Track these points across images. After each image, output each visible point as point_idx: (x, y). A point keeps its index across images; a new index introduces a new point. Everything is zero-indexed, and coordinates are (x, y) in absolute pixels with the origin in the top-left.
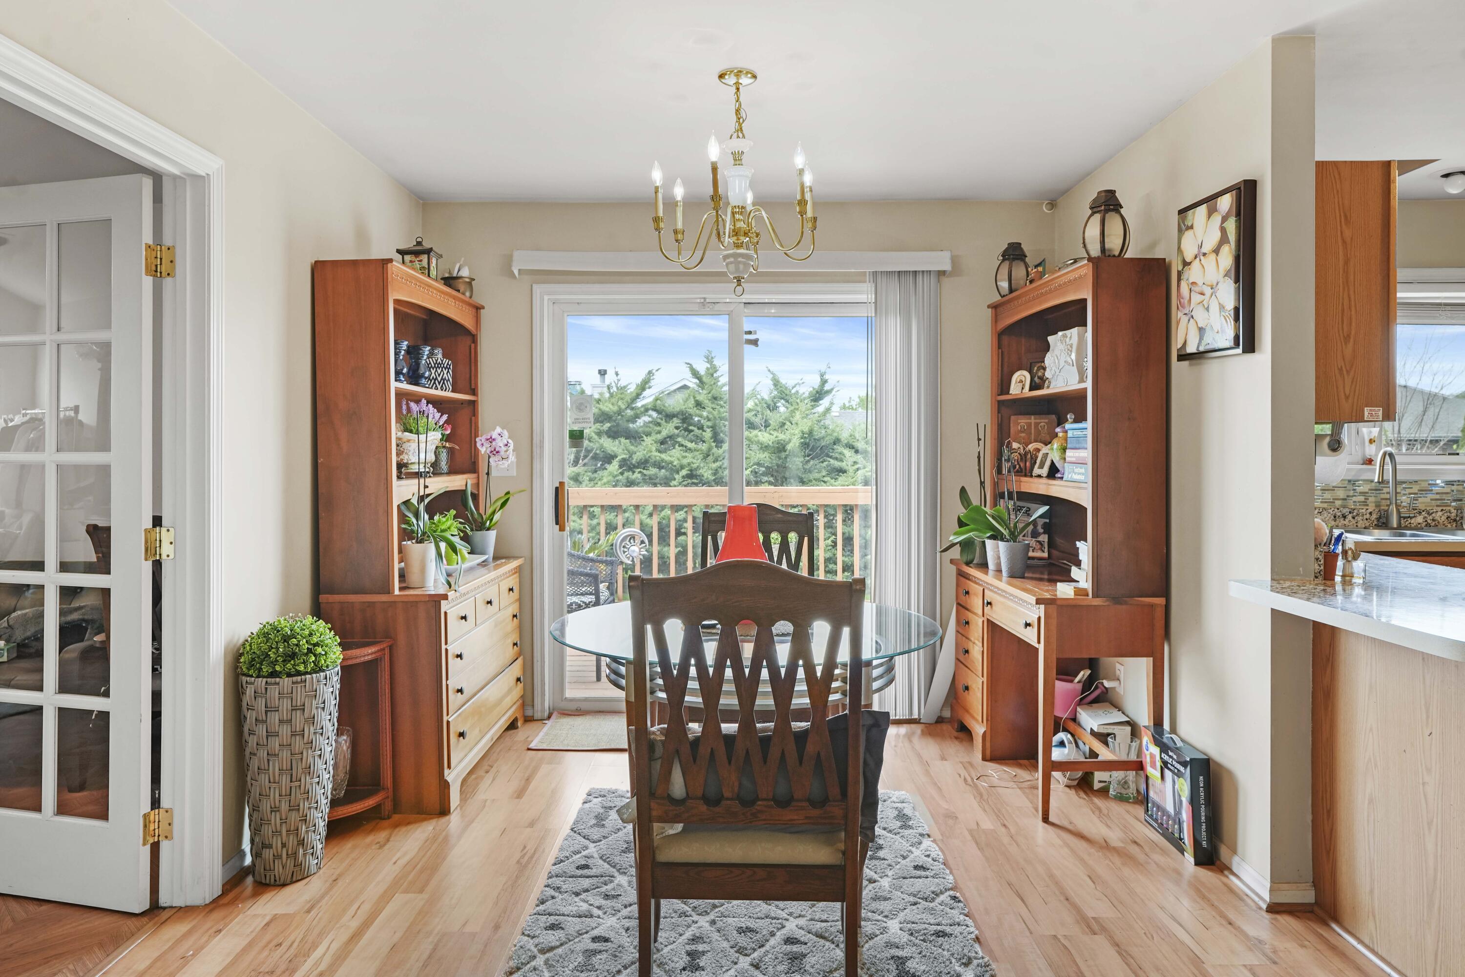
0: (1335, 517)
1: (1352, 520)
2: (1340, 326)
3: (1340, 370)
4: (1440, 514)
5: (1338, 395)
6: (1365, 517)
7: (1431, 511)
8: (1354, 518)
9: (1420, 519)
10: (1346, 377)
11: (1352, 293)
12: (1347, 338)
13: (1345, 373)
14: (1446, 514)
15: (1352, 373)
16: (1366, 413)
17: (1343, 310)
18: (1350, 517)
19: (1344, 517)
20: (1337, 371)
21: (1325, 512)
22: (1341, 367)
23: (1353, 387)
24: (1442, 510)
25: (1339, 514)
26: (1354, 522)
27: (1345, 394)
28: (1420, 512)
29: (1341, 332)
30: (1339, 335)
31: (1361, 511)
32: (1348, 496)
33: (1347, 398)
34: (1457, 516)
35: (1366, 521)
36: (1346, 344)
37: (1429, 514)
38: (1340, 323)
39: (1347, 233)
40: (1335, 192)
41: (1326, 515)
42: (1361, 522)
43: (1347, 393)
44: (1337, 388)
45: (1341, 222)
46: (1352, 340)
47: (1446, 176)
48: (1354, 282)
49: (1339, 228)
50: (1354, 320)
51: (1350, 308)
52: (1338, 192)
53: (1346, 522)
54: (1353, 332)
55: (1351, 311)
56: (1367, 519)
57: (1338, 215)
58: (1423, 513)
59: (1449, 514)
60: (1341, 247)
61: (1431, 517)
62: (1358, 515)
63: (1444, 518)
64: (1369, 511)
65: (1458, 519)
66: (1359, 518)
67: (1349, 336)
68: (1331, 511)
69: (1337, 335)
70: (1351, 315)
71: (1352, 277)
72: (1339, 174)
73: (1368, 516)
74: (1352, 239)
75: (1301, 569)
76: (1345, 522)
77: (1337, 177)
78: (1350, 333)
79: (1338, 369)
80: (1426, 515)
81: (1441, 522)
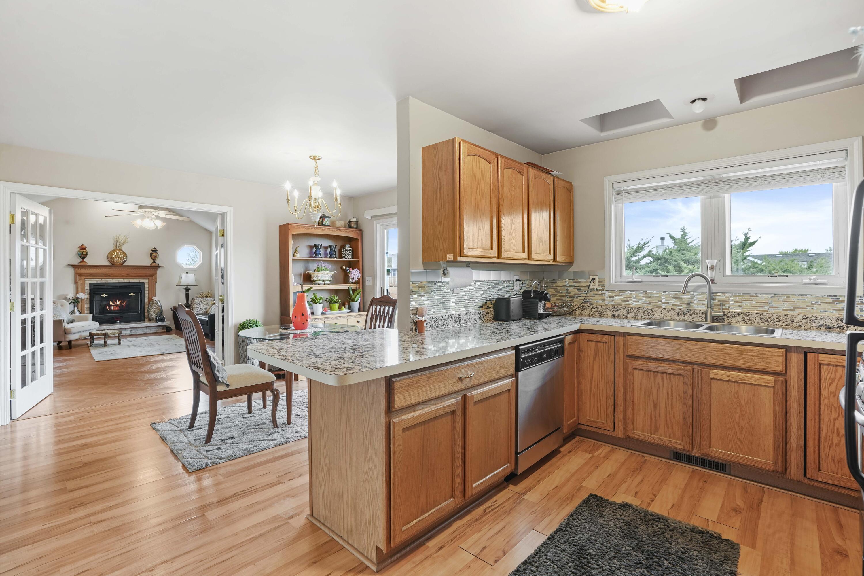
0: (678, 314)
5: (437, 249)
6: (699, 315)
7: (748, 314)
8: (691, 315)
9: (739, 318)
10: (440, 241)
11: (443, 202)
14: (760, 316)
15: (443, 239)
16: (448, 257)
17: (440, 210)
18: (688, 314)
19: (685, 315)
20: (437, 238)
21: (671, 311)
22: (439, 236)
23: (443, 245)
25: (681, 312)
26: (691, 317)
27: (440, 249)
28: (739, 314)
31: (696, 311)
32: (690, 302)
34: (769, 317)
35: (699, 318)
36: (440, 225)
38: (439, 216)
40: (436, 157)
41: (672, 313)
42: (696, 318)
44: (437, 246)
45: (438, 170)
46: (442, 223)
49: (438, 173)
56: (700, 317)
58: (742, 315)
59: (762, 316)
61: (748, 318)
62: (694, 314)
64: (701, 312)
65: (769, 320)
66: (695, 316)
68: (675, 310)
69: (437, 222)
70: (442, 212)
71: (442, 194)
72: (437, 148)
73: (701, 315)
75: (406, 326)
76: (685, 318)
78: (442, 220)
80: (744, 316)
81: (756, 321)
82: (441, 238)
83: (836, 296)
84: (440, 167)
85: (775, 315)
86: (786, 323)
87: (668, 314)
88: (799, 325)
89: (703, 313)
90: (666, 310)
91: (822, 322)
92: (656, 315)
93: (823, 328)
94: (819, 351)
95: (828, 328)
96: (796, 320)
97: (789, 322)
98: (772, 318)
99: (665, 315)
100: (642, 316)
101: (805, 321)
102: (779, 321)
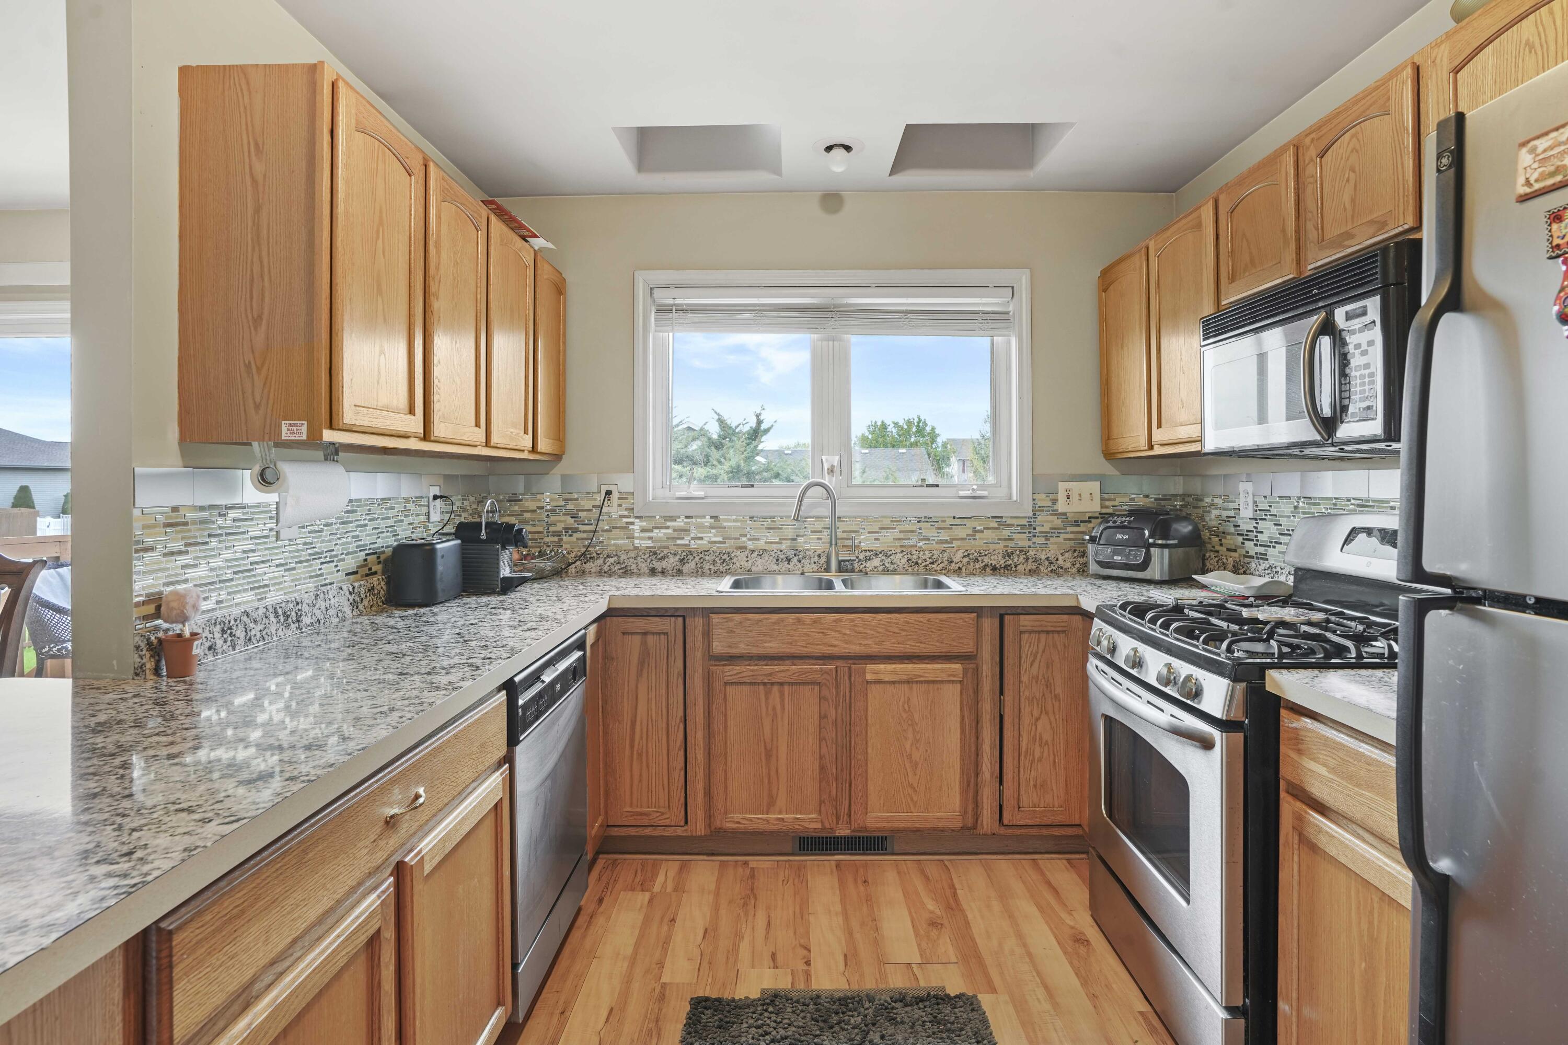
0: (777, 560)
1: (798, 563)
2: (248, 304)
3: (248, 366)
4: (899, 555)
5: (244, 405)
6: (813, 560)
7: (889, 553)
8: (799, 561)
9: (876, 562)
10: (256, 377)
11: (264, 253)
12: (257, 320)
13: (254, 370)
14: (905, 557)
15: (264, 371)
16: (284, 430)
17: (252, 280)
18: (795, 559)
19: (789, 560)
20: (243, 368)
21: (766, 555)
22: (249, 362)
23: (266, 391)
24: (902, 551)
25: (782, 556)
26: (799, 565)
27: (255, 403)
28: (876, 554)
29: (249, 311)
30: (247, 316)
31: (808, 553)
32: (798, 536)
33: (257, 407)
34: (918, 558)
35: (814, 565)
36: (256, 328)
37: (887, 556)
38: (248, 299)
39: (259, 168)
40: (242, 109)
41: (766, 558)
42: (808, 566)
43: (258, 399)
44: (243, 393)
45: (249, 151)
46: (264, 322)
47: (829, 149)
48: (268, 237)
49: (247, 160)
50: (267, 294)
51: (262, 276)
52: (245, 108)
53: (791, 566)
54: (266, 312)
55: (263, 280)
56: (814, 563)
57: (245, 141)
58: (880, 555)
59: (908, 556)
60: (249, 188)
61: (889, 560)
62: (804, 557)
63: (904, 560)
64: (817, 553)
65: (920, 561)
66: (806, 561)
67: (260, 317)
68: (772, 553)
69: (243, 315)
70: (263, 286)
71: (265, 232)
72: (248, 83)
73: (816, 559)
74: (265, 176)
75: (115, 662)
76: (789, 567)
77: (244, 87)
78: (262, 313)
79: (245, 364)
80: (883, 558)
81: (901, 565)
82: (259, 370)
83: (1001, 517)
84: (257, 145)
85: (927, 552)
86: (942, 565)
87: (759, 561)
88: (959, 568)
89: (819, 556)
90: (756, 554)
91: (986, 560)
92: (738, 564)
93: (988, 570)
94: (1019, 611)
95: (994, 569)
96: (955, 560)
97: (946, 563)
98: (924, 557)
99: (753, 564)
100: (710, 569)
101: (966, 560)
102: (932, 563)
